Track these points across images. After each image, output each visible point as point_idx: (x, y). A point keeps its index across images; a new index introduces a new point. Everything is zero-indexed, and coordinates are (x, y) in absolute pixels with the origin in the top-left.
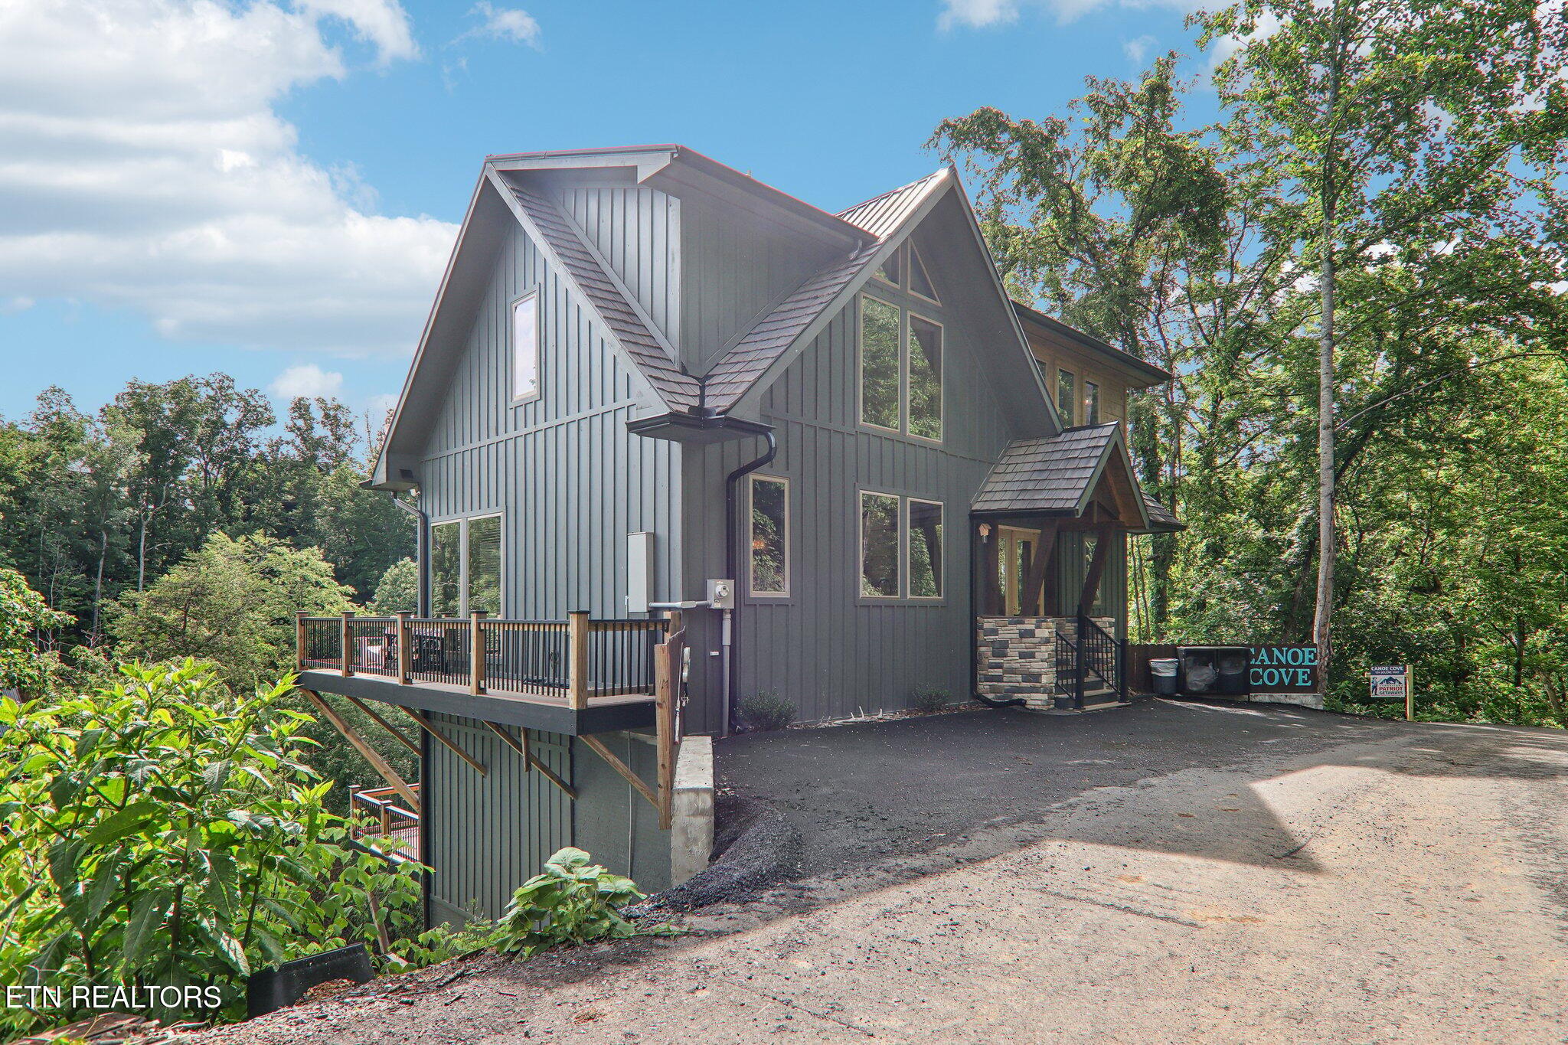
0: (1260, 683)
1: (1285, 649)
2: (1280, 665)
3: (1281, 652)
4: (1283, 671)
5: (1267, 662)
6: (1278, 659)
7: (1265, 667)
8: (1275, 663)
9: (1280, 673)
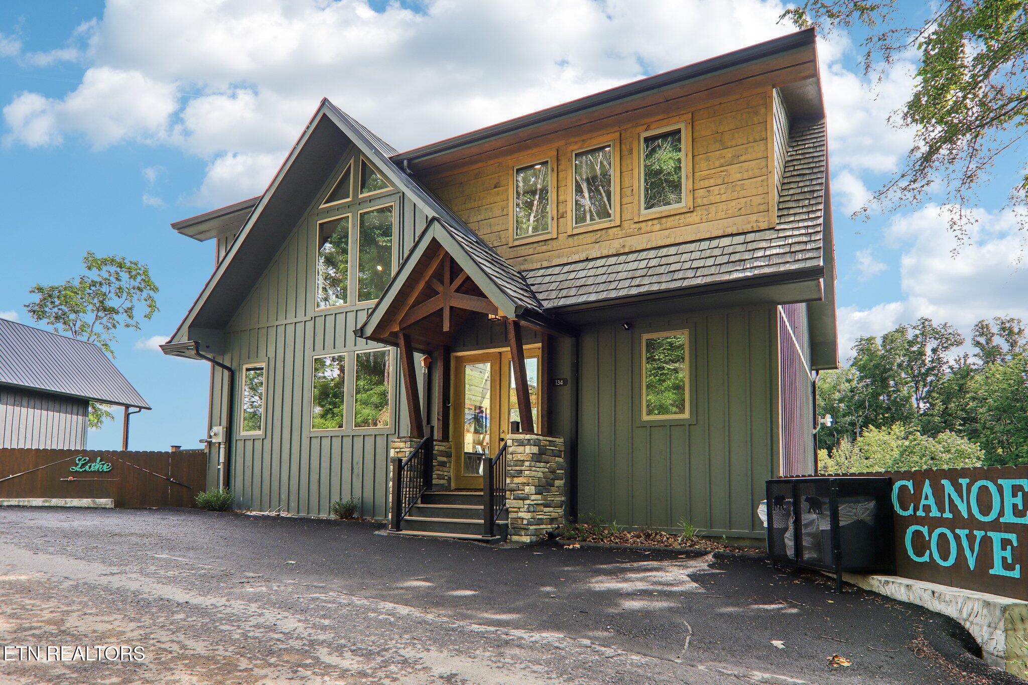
0: (926, 558)
1: (964, 482)
2: (956, 522)
3: (958, 488)
4: (963, 533)
5: (935, 513)
6: (953, 508)
7: (934, 523)
8: (948, 515)
9: (957, 538)
